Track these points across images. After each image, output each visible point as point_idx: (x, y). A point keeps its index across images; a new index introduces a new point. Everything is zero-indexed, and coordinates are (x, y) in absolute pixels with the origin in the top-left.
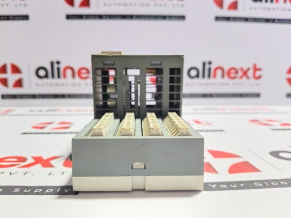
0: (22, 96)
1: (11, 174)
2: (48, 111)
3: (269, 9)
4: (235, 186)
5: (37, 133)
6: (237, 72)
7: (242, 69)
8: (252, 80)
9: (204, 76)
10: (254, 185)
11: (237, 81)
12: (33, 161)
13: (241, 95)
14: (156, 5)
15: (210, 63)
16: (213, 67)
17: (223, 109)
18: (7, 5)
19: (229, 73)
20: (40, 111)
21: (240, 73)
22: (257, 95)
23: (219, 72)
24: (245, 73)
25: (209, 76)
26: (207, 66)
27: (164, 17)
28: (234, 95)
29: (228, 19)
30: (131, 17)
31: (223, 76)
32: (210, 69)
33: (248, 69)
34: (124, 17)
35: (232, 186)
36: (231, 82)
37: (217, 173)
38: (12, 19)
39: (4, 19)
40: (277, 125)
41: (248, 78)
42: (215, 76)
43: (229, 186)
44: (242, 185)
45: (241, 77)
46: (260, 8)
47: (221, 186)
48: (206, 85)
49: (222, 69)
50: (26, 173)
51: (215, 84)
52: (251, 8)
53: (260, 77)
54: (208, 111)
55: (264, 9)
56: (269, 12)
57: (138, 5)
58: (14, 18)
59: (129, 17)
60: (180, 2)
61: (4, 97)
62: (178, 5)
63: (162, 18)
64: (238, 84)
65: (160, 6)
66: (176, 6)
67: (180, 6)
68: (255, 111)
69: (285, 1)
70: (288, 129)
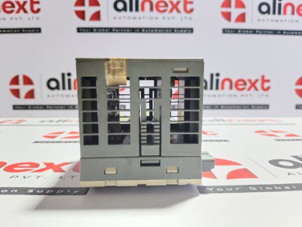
0: (33, 107)
1: (24, 177)
2: (58, 121)
3: (277, 21)
4: (231, 189)
5: (48, 142)
6: (245, 84)
7: (250, 81)
8: (261, 92)
9: (212, 88)
10: (249, 189)
11: (245, 92)
12: (45, 166)
13: (250, 107)
14: (164, 18)
15: (218, 75)
16: (221, 78)
17: (230, 121)
18: (21, 18)
19: (237, 84)
20: (51, 121)
21: (249, 85)
22: (266, 107)
23: (227, 84)
24: (253, 85)
25: (217, 88)
26: (215, 78)
27: (172, 30)
28: (242, 107)
29: (236, 31)
30: (140, 30)
31: (231, 88)
32: (217, 81)
33: (256, 81)
34: (133, 30)
35: (227, 189)
36: (239, 93)
37: (216, 178)
38: (25, 32)
39: (17, 32)
40: (282, 136)
41: (256, 89)
42: (223, 88)
43: (225, 189)
44: (237, 189)
45: (249, 89)
46: (268, 20)
47: (218, 189)
48: (214, 96)
49: (230, 81)
50: (39, 177)
51: (223, 95)
52: (259, 20)
53: (268, 88)
54: (216, 122)
55: (272, 21)
56: (277, 23)
57: (147, 18)
58: (27, 31)
59: (138, 30)
60: (188, 15)
61: (15, 107)
62: (186, 18)
63: (170, 31)
64: (247, 96)
65: (169, 19)
66: (184, 19)
67: (188, 19)
68: (264, 122)
69: (293, 13)
70: (293, 140)
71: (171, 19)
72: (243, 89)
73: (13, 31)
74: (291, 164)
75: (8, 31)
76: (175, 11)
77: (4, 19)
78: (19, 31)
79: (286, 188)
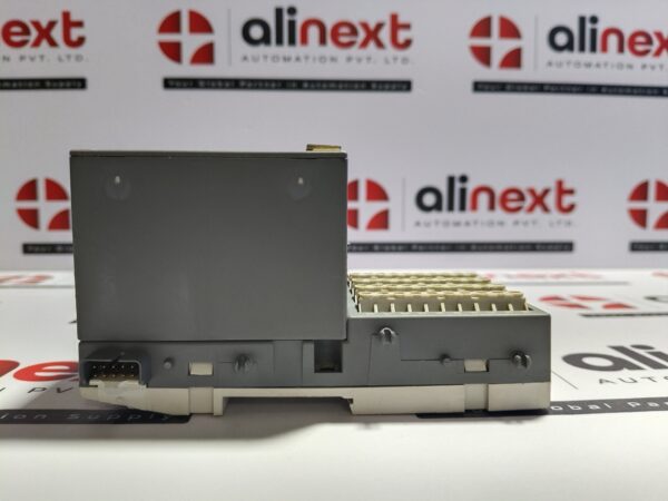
0: (66, 249)
1: (59, 391)
3: (588, 65)
6: (522, 198)
7: (532, 192)
8: (555, 215)
9: (451, 207)
11: (522, 216)
13: (532, 247)
14: (349, 59)
15: (464, 179)
18: (42, 57)
19: (504, 199)
21: (529, 200)
22: (567, 247)
23: (483, 199)
24: (539, 200)
25: (463, 207)
26: (458, 186)
27: (368, 85)
28: (516, 247)
29: (501, 87)
30: (299, 85)
31: (492, 206)
32: (463, 191)
33: (546, 192)
34: (283, 85)
36: (509, 218)
38: (51, 88)
39: (34, 87)
40: (597, 307)
41: (546, 209)
42: (474, 207)
45: (531, 209)
46: (568, 63)
48: (457, 224)
49: (490, 191)
51: (476, 222)
52: (550, 64)
53: (571, 208)
55: (578, 64)
56: (587, 70)
57: (314, 59)
58: (55, 84)
59: (294, 85)
60: (401, 54)
61: (28, 249)
62: (395, 59)
63: (363, 86)
64: (526, 223)
65: (359, 60)
66: (391, 61)
67: (399, 61)
68: (562, 280)
69: (621, 49)
70: (618, 315)
71: (364, 61)
72: (517, 209)
73: (25, 84)
74: (608, 363)
75: (15, 85)
76: (372, 45)
77: (6, 59)
78: (37, 84)
79: (591, 407)
